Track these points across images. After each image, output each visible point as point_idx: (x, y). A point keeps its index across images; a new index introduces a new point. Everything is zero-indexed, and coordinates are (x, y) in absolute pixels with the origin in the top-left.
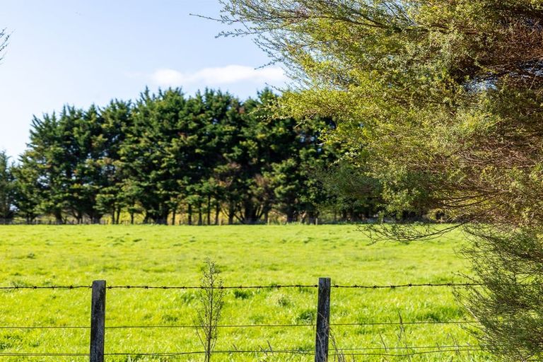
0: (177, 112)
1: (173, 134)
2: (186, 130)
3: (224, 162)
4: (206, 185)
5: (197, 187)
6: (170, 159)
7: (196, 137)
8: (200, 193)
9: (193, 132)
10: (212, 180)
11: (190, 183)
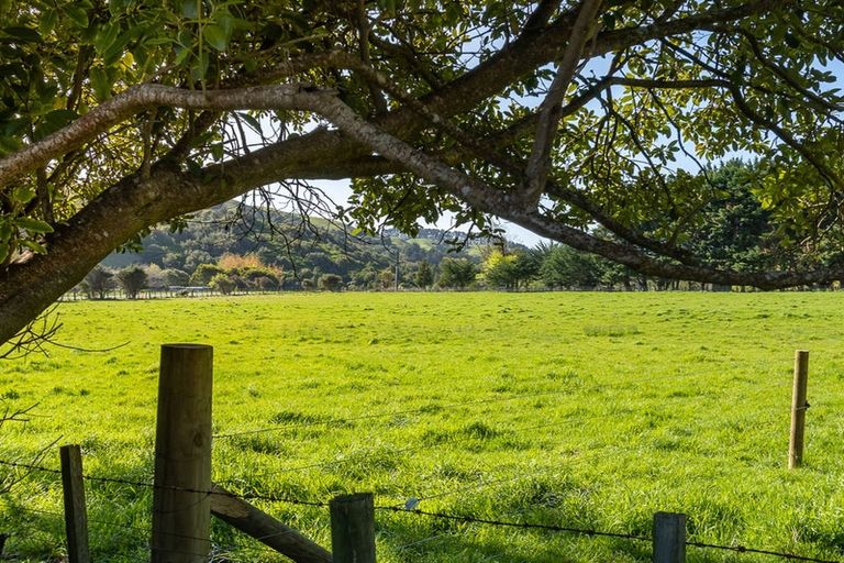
0: (726, 182)
1: (720, 203)
2: (733, 200)
3: (769, 229)
4: (751, 252)
5: (742, 255)
6: (718, 229)
7: (741, 206)
8: (744, 260)
9: (739, 201)
10: (757, 248)
11: (738, 250)
